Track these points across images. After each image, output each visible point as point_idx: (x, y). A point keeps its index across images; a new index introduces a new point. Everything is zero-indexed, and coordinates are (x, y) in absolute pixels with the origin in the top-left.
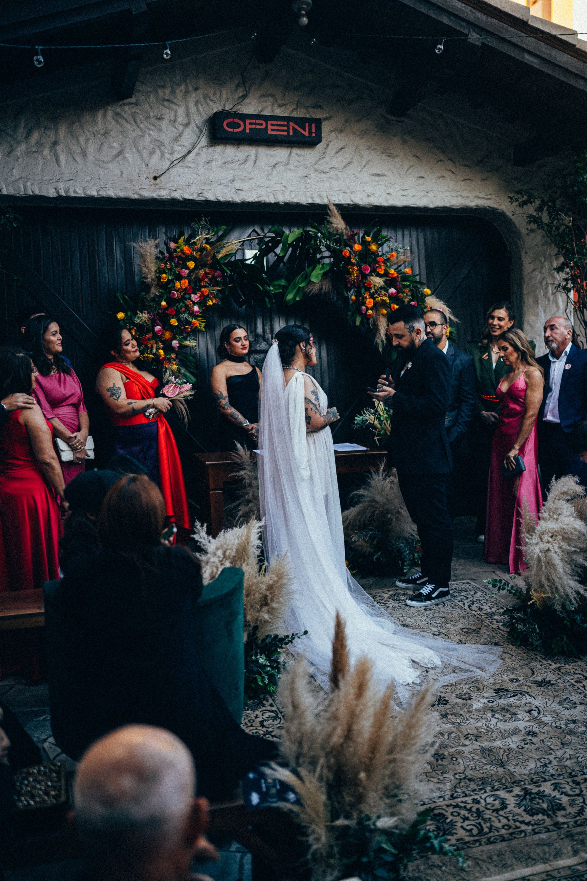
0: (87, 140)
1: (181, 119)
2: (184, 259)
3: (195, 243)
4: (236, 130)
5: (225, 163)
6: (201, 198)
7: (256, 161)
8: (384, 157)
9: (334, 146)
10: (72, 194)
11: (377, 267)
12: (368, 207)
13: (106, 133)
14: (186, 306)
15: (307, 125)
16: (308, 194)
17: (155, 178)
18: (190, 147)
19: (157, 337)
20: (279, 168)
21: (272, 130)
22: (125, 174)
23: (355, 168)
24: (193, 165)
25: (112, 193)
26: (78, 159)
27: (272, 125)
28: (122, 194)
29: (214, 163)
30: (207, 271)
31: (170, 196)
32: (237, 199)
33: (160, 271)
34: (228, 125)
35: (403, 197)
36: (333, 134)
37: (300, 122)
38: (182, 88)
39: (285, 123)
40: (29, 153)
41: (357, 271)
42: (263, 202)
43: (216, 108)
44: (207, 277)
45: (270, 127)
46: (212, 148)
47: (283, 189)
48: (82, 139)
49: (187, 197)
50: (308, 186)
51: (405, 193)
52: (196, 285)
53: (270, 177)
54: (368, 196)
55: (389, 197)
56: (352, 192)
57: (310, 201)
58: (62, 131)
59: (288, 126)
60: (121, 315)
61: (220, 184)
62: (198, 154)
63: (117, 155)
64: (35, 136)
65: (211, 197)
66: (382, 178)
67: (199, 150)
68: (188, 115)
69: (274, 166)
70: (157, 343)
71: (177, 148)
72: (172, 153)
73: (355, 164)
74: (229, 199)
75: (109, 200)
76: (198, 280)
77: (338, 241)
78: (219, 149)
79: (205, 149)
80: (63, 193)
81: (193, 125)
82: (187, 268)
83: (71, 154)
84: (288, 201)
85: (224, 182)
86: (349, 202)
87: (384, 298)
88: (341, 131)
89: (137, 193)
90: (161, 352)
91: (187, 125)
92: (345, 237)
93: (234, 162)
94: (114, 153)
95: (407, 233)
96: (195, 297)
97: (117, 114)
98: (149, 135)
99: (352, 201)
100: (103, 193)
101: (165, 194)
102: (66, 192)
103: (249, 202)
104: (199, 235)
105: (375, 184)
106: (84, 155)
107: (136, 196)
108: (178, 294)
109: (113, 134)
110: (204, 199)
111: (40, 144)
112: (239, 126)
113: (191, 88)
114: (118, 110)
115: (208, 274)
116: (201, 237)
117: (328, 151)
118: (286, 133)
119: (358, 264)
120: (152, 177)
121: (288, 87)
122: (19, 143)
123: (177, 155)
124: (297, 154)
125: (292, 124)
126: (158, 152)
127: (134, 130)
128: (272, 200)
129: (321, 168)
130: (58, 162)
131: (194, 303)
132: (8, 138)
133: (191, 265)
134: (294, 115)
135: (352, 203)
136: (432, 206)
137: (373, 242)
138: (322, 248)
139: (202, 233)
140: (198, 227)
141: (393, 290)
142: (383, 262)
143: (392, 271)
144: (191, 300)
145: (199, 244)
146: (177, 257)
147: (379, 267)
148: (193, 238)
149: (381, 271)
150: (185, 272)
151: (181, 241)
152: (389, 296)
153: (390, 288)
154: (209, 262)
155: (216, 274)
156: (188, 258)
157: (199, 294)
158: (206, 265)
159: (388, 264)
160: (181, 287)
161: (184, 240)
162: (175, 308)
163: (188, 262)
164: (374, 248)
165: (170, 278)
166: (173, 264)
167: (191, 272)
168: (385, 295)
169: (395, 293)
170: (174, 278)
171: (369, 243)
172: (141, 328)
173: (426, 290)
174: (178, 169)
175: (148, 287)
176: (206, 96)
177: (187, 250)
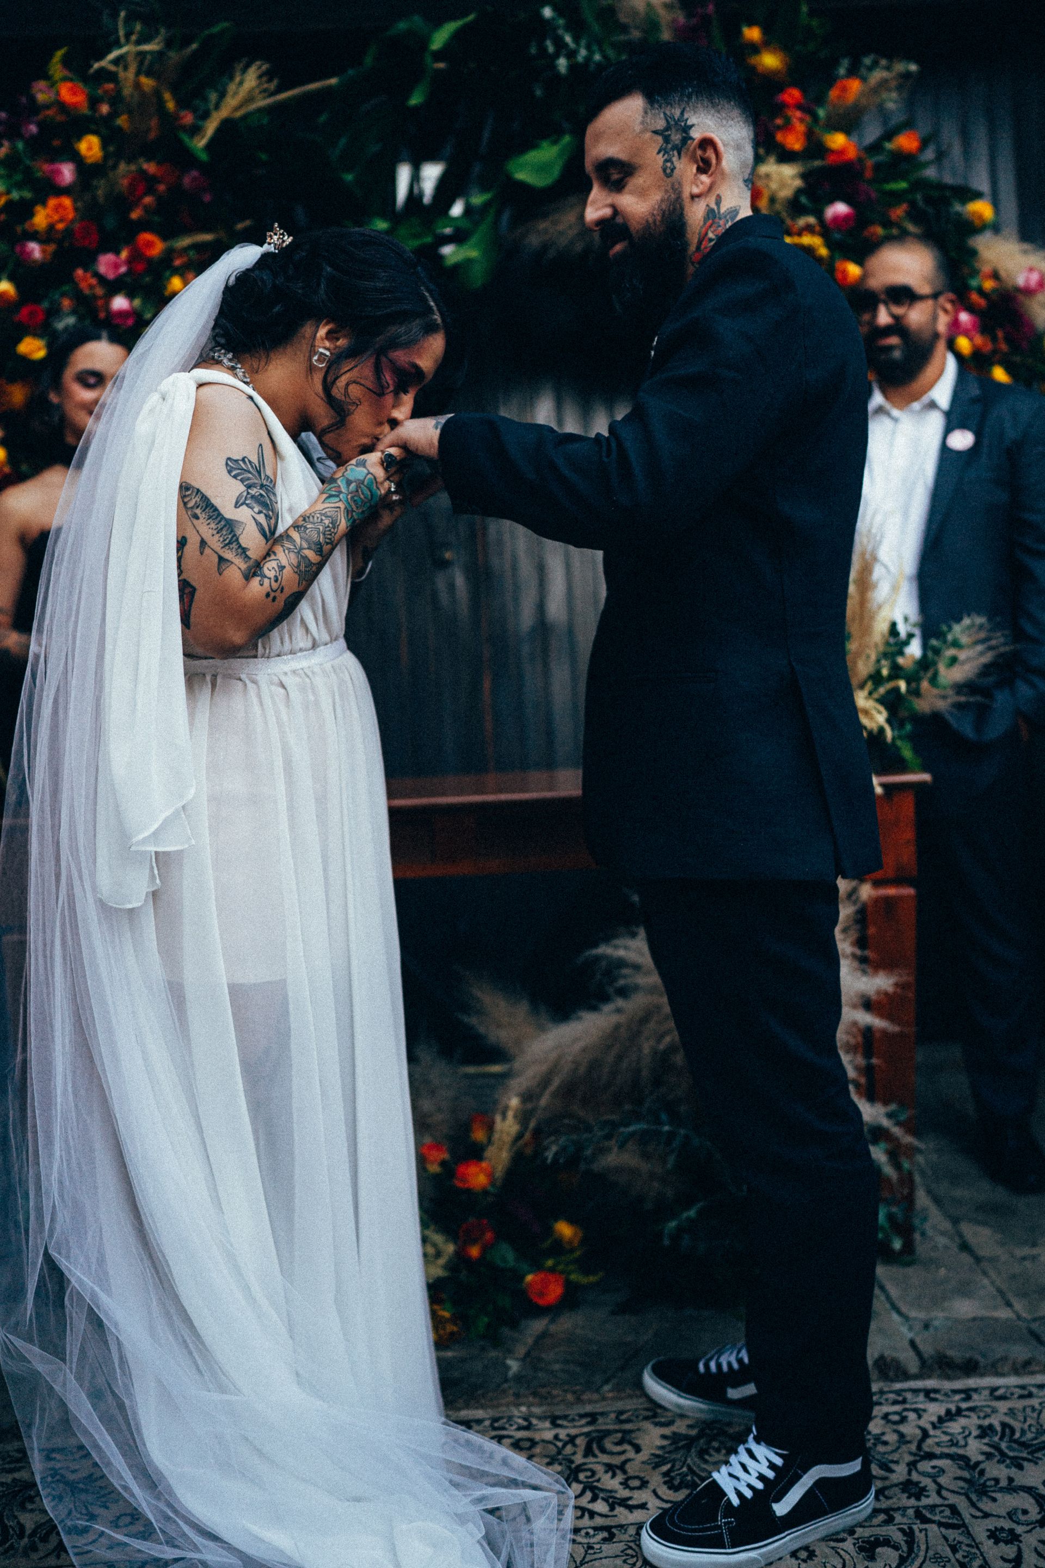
2: (62, 129)
3: (111, 77)
11: (779, 128)
14: (79, 297)
30: (151, 167)
44: (150, 190)
76: (122, 203)
82: (76, 158)
87: (807, 240)
92: (666, 36)
96: (106, 264)
104: (118, 45)
108: (43, 251)
115: (155, 178)
116: (127, 51)
131: (114, 287)
133: (90, 146)
137: (767, 44)
138: (562, 63)
139: (128, 35)
140: (115, 16)
141: (841, 208)
142: (799, 107)
143: (838, 140)
144: (97, 275)
145: (128, 75)
146: (39, 125)
147: (788, 127)
148: (101, 56)
149: (795, 143)
150: (67, 173)
151: (56, 68)
152: (825, 230)
153: (831, 201)
154: (152, 135)
155: (186, 181)
156: (81, 126)
157: (124, 254)
158: (148, 152)
159: (821, 113)
160: (51, 227)
161: (66, 62)
162: (45, 305)
163: (79, 138)
164: (770, 61)
165: (15, 195)
166: (20, 145)
167: (86, 172)
168: (809, 229)
169: (846, 217)
170: (27, 195)
171: (755, 49)
173: (977, 208)
177: (74, 97)
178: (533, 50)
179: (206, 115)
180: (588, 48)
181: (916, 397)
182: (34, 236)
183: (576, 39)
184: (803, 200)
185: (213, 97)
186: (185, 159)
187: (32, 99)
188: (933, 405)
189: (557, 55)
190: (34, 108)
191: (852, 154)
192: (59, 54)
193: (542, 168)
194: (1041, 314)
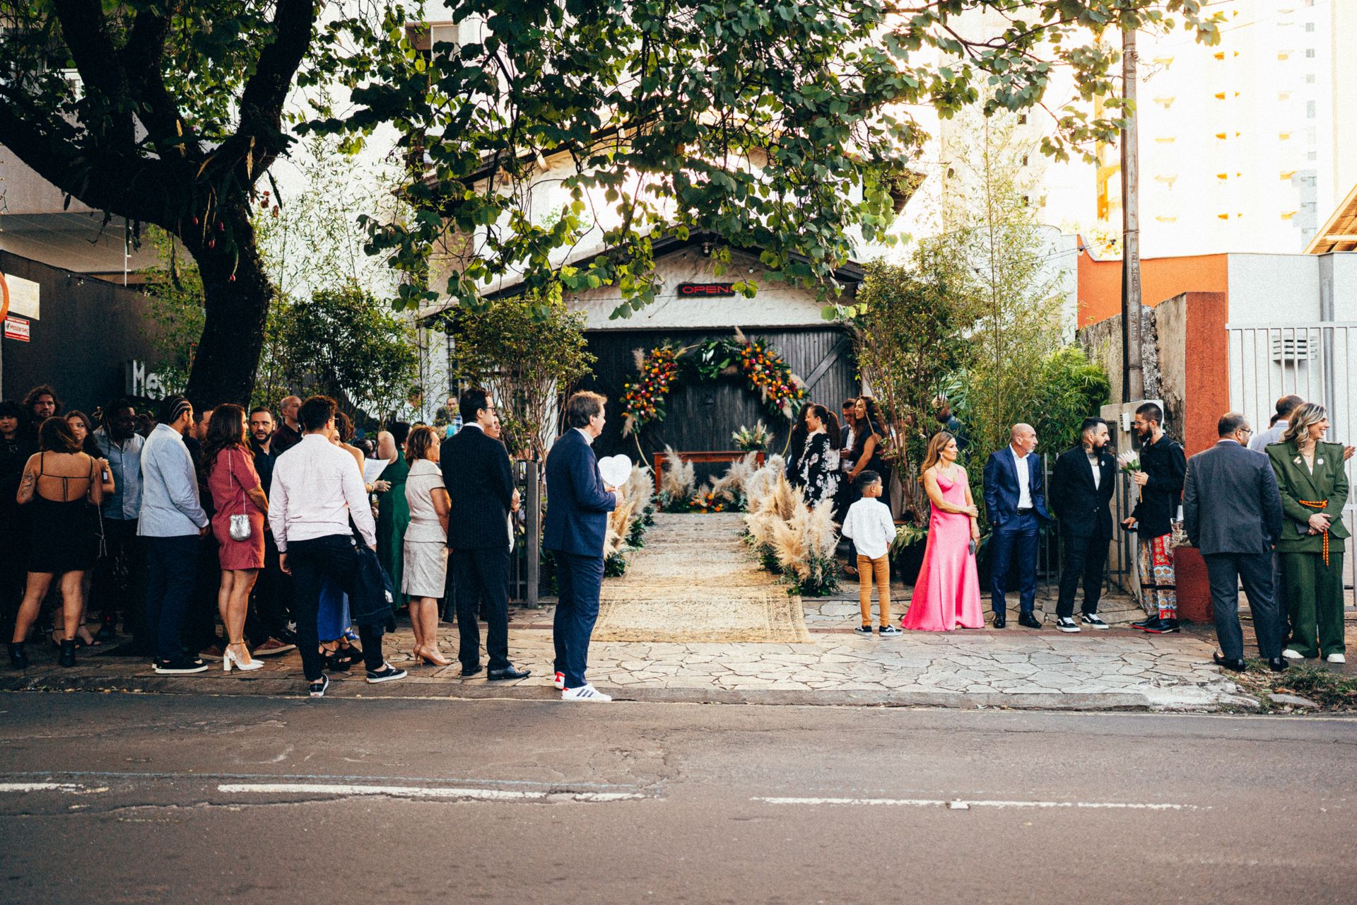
2: (656, 359)
3: (663, 350)
4: (690, 291)
5: (685, 307)
6: (672, 326)
7: (702, 305)
8: (774, 299)
10: (609, 327)
12: (765, 326)
15: (726, 286)
16: (730, 321)
17: (650, 317)
18: (669, 300)
19: (643, 396)
20: (715, 308)
21: (708, 290)
24: (669, 310)
25: (628, 325)
27: (708, 288)
28: (633, 326)
29: (679, 308)
30: (668, 363)
31: (655, 326)
32: (691, 325)
33: (646, 364)
34: (685, 288)
35: (785, 320)
37: (723, 285)
41: (748, 362)
43: (681, 281)
46: (679, 301)
47: (716, 319)
50: (730, 317)
51: (786, 318)
52: (662, 371)
53: (709, 314)
54: (764, 320)
55: (776, 320)
56: (753, 319)
57: (729, 325)
59: (716, 287)
60: (627, 385)
62: (672, 304)
64: (593, 301)
65: (678, 325)
66: (772, 311)
67: (673, 301)
69: (711, 308)
71: (661, 301)
72: (658, 304)
73: (757, 304)
74: (687, 325)
75: (627, 328)
76: (664, 369)
77: (740, 347)
78: (683, 300)
79: (676, 301)
81: (671, 290)
82: (658, 362)
84: (719, 325)
85: (684, 317)
86: (752, 324)
89: (640, 325)
91: (666, 290)
92: (743, 343)
93: (690, 307)
95: (798, 336)
96: (662, 377)
99: (755, 323)
100: (624, 326)
103: (698, 327)
105: (769, 313)
108: (654, 375)
110: (674, 326)
111: (595, 305)
112: (693, 289)
115: (669, 365)
116: (665, 348)
118: (715, 291)
119: (750, 358)
120: (648, 317)
123: (661, 305)
124: (723, 300)
125: (719, 286)
126: (651, 304)
131: (662, 380)
133: (660, 361)
134: (723, 281)
137: (759, 346)
138: (727, 351)
141: (768, 371)
143: (768, 362)
146: (653, 357)
148: (662, 347)
150: (657, 364)
151: (656, 349)
154: (669, 359)
155: (673, 365)
156: (659, 358)
157: (664, 375)
158: (668, 361)
160: (654, 372)
164: (758, 350)
165: (649, 368)
166: (650, 361)
167: (660, 364)
170: (651, 367)
171: (756, 348)
172: (636, 392)
173: (788, 371)
174: (660, 312)
175: (639, 372)
176: (676, 276)
177: (658, 354)
179: (676, 354)
180: (732, 346)
182: (652, 373)
183: (730, 346)
184: (763, 370)
185: (677, 352)
186: (672, 362)
189: (728, 348)
190: (652, 354)
192: (657, 346)
193: (724, 365)
194: (798, 387)
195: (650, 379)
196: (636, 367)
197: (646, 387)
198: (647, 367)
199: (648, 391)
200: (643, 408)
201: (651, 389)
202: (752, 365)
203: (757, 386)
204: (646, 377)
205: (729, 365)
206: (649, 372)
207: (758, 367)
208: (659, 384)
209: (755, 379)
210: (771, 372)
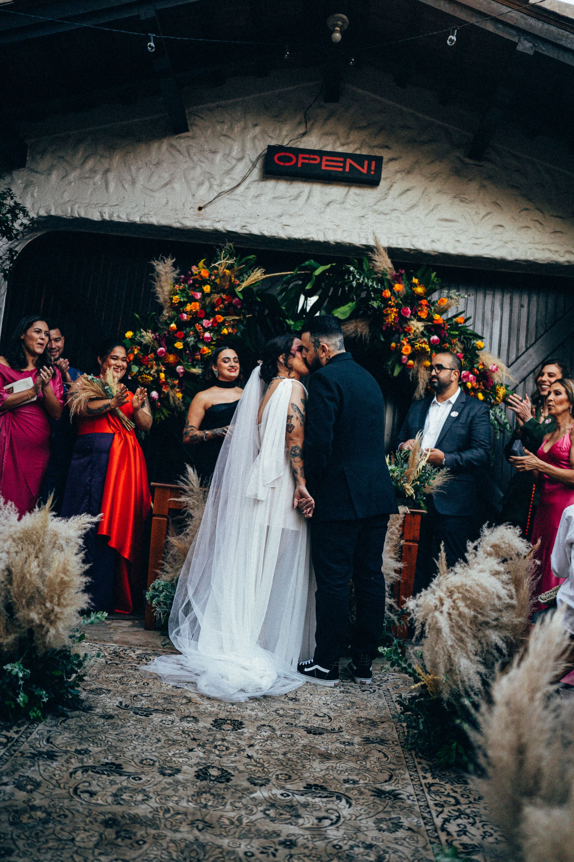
0: (139, 169)
1: (236, 152)
2: (199, 284)
3: (216, 268)
4: (287, 164)
5: (274, 198)
6: (244, 231)
7: (308, 197)
8: (457, 201)
9: (398, 188)
10: (116, 219)
11: (419, 311)
12: (433, 253)
13: (158, 164)
14: (196, 332)
15: (366, 163)
16: (362, 235)
17: (200, 209)
18: (240, 180)
19: (158, 359)
20: (332, 206)
21: (326, 166)
22: (170, 203)
23: (420, 212)
24: (241, 199)
25: (154, 220)
26: (126, 186)
27: (327, 160)
28: (164, 222)
29: (262, 198)
30: (224, 296)
31: (213, 226)
32: (283, 235)
33: (173, 293)
34: (280, 159)
35: (475, 246)
36: (399, 176)
37: (359, 159)
38: (242, 124)
39: (342, 159)
40: (81, 178)
41: (396, 312)
42: (311, 239)
43: (273, 143)
44: (222, 303)
45: (324, 163)
46: (264, 183)
47: (335, 227)
48: (133, 168)
49: (230, 229)
50: (364, 227)
51: (478, 241)
52: (208, 310)
53: (322, 215)
54: (433, 241)
55: (457, 244)
56: (414, 237)
57: (364, 242)
58: (117, 159)
59: (344, 162)
60: (129, 334)
61: (267, 219)
62: (248, 188)
63: (166, 185)
64: (90, 164)
65: (255, 231)
66: (450, 224)
67: (249, 184)
68: (243, 150)
69: (328, 204)
70: (158, 365)
71: (227, 181)
72: (221, 185)
73: (421, 207)
74: (274, 234)
75: (151, 226)
76: (213, 306)
77: (380, 281)
78: (271, 184)
79: (256, 183)
80: (107, 217)
81: (247, 160)
82: (202, 291)
83: (121, 181)
84: (339, 241)
85: (271, 216)
86: (409, 246)
87: (424, 345)
88: (409, 172)
89: (179, 222)
90: (162, 375)
91: (240, 160)
92: (389, 277)
93: (285, 198)
94: (163, 183)
96: (205, 322)
97: (172, 146)
98: (201, 167)
99: (413, 246)
100: (146, 220)
101: (207, 224)
102: (109, 217)
103: (295, 239)
104: (221, 260)
105: (443, 229)
106: (134, 182)
107: (177, 225)
108: (187, 317)
109: (165, 165)
110: (247, 232)
111: (93, 171)
112: (290, 160)
113: (250, 124)
114: (174, 142)
115: (225, 300)
116: (223, 262)
117: (391, 192)
118: (341, 170)
119: (397, 305)
120: (197, 208)
121: (354, 127)
122: (74, 169)
123: (227, 188)
124: (355, 193)
125: (349, 161)
126: (207, 184)
127: (186, 162)
128: (322, 239)
129: (381, 209)
130: (107, 187)
131: (206, 330)
132: (65, 164)
133: (207, 289)
134: (355, 152)
135: (412, 248)
136: (510, 258)
137: (420, 284)
138: (354, 283)
139: (224, 258)
140: (221, 252)
141: (435, 337)
142: (426, 305)
143: (437, 317)
144: (202, 325)
145: (221, 269)
146: (193, 280)
147: (422, 311)
148: (215, 263)
149: (424, 316)
150: (199, 295)
151: (201, 264)
152: (430, 344)
153: (433, 335)
154: (226, 287)
155: (234, 301)
156: (204, 282)
157: (211, 320)
158: (224, 291)
159: (433, 308)
160: (191, 310)
161: (204, 263)
162: (185, 332)
163: (204, 285)
164: (420, 290)
165: (182, 300)
166: (187, 286)
167: (205, 295)
168: (424, 342)
169: (437, 341)
170: (185, 300)
171: (415, 285)
172: (145, 348)
173: (479, 343)
174: (224, 201)
175: (160, 308)
176: (264, 132)
177: (205, 273)
178: (346, 277)
179: (243, 281)
180: (364, 278)
181: (445, 399)
182: (186, 313)
183: (360, 276)
184: (425, 333)
185: (246, 276)
186: (235, 295)
187: (192, 273)
188: (450, 402)
189: (353, 281)
190: (192, 274)
191: (441, 322)
192: (203, 260)
193: (343, 313)
194: (496, 378)
195: (181, 325)
196: (154, 296)
197: (169, 342)
198: (176, 298)
199: (172, 350)
200: (156, 385)
201: (179, 345)
202: (403, 320)
203: (406, 368)
204: (171, 319)
205: (354, 316)
206: (178, 308)
207: (417, 326)
208: (199, 339)
209: (407, 349)
210: (442, 340)
